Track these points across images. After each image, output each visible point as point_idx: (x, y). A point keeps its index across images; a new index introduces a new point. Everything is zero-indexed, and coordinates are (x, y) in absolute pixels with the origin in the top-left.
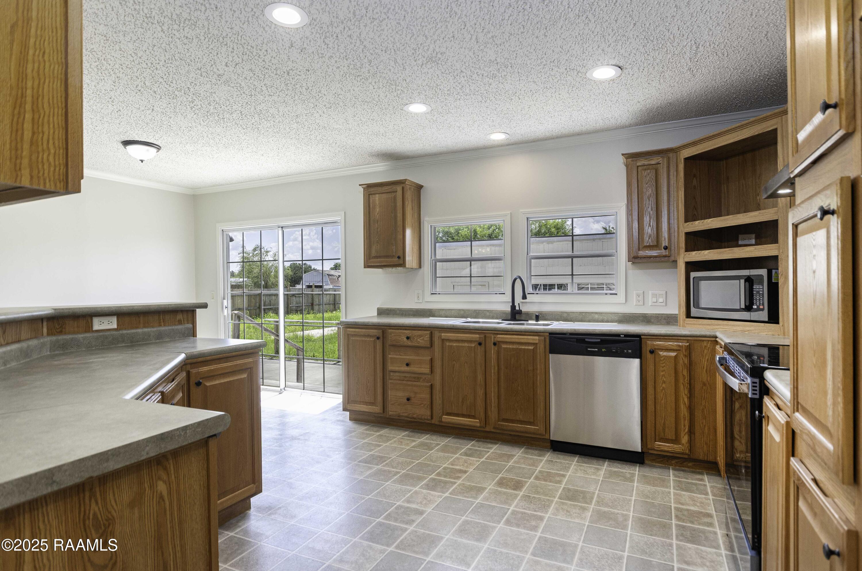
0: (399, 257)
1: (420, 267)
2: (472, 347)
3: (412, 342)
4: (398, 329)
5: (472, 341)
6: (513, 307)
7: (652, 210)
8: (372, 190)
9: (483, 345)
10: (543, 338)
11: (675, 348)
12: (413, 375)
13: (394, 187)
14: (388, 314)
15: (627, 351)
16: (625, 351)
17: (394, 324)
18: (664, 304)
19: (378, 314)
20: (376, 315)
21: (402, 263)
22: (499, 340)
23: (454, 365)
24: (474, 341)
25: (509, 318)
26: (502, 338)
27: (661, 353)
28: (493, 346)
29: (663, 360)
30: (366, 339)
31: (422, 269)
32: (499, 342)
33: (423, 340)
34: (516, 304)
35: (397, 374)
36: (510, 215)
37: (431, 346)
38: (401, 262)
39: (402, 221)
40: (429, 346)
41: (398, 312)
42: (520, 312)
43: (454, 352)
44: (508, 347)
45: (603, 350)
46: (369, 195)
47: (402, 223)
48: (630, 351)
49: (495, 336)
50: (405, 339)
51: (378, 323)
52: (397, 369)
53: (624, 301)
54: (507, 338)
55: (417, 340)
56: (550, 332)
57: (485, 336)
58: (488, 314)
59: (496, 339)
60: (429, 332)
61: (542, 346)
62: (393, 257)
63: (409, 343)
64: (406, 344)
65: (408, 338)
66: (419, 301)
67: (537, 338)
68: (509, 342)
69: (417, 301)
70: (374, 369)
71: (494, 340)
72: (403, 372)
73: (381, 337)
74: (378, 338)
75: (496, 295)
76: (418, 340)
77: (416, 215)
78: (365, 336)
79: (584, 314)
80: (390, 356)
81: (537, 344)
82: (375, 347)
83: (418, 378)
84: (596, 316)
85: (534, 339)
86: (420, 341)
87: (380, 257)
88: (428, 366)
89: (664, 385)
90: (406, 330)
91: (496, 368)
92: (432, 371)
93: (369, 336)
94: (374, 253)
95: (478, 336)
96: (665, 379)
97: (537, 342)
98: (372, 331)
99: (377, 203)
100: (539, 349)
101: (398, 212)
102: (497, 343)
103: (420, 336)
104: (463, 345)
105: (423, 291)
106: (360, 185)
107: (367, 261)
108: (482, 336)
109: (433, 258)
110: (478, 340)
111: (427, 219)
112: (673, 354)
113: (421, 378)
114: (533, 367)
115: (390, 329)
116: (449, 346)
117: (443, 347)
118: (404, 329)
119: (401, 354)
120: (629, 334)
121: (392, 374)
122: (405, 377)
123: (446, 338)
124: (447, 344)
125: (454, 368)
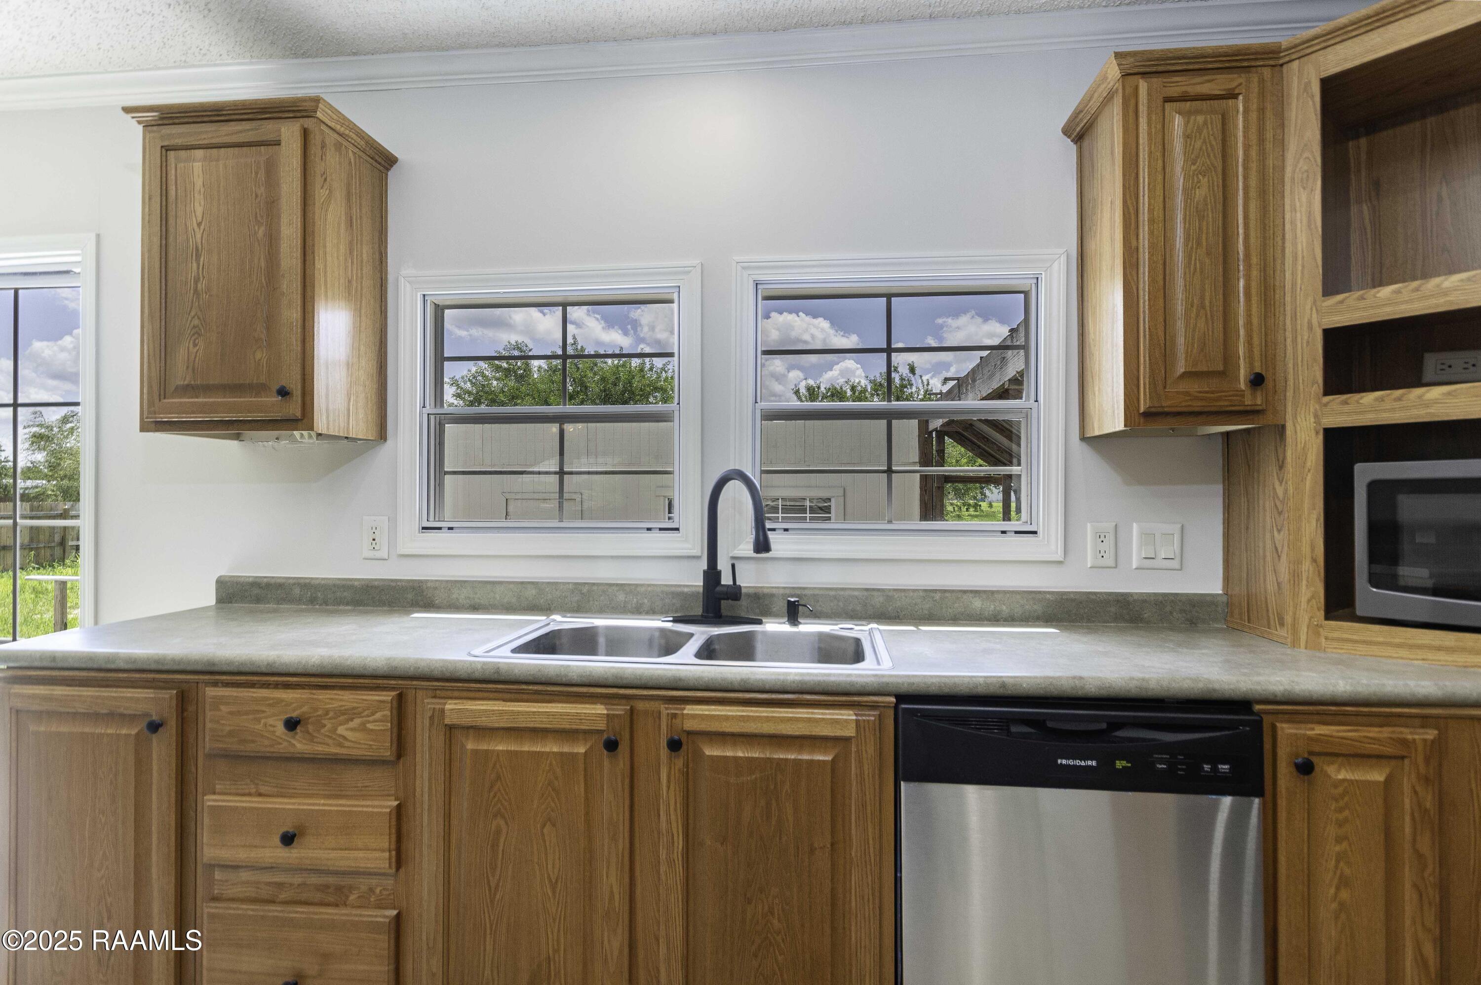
0: (283, 393)
1: (382, 434)
2: (574, 756)
3: (312, 739)
4: (252, 685)
5: (576, 731)
6: (712, 574)
7: (1208, 254)
8: (179, 134)
9: (624, 748)
10: (871, 716)
11: (1389, 750)
12: (314, 880)
13: (267, 130)
14: (258, 600)
15: (1215, 769)
16: (1207, 767)
17: (230, 663)
18: (1175, 564)
19: (220, 600)
20: (211, 600)
21: (299, 414)
22: (689, 725)
23: (498, 832)
24: (586, 732)
25: (698, 611)
26: (703, 717)
27: (1331, 770)
28: (664, 752)
29: (1342, 796)
30: (99, 730)
31: (390, 442)
32: (689, 733)
33: (362, 728)
34: (723, 565)
35: (244, 875)
36: (699, 269)
37: (399, 756)
38: (294, 409)
39: (298, 254)
40: (387, 753)
41: (297, 591)
42: (734, 593)
43: (499, 778)
44: (729, 753)
45: (1119, 764)
46: (166, 149)
47: (297, 262)
48: (1224, 767)
49: (673, 709)
50: (280, 728)
51: (158, 661)
52: (242, 855)
53: (1059, 556)
54: (727, 718)
55: (335, 730)
56: (904, 689)
57: (632, 710)
58: (621, 597)
59: (677, 721)
60: (388, 696)
61: (870, 750)
62: (259, 389)
63: (299, 744)
64: (282, 748)
65: (292, 725)
66: (378, 554)
67: (848, 715)
68: (733, 735)
69: (372, 554)
70: (137, 856)
71: (670, 727)
72: (271, 868)
73: (172, 724)
74: (154, 727)
75: (649, 535)
76: (341, 730)
77: (367, 252)
78: (95, 717)
79: (937, 596)
80: (210, 800)
81: (847, 740)
82: (141, 765)
83: (339, 889)
84: (977, 604)
85: (837, 721)
86: (349, 735)
87: (207, 389)
88: (385, 841)
89: (1344, 895)
90: (287, 686)
91: (680, 843)
92: (400, 860)
93: (113, 716)
94: (180, 375)
95: (600, 709)
96: (1347, 871)
97: (850, 732)
98: (129, 693)
99: (199, 182)
100: (860, 761)
101: (284, 220)
102: (684, 740)
103: (349, 714)
104: (538, 748)
105: (393, 521)
106: (127, 110)
107: (151, 403)
108: (620, 710)
109: (429, 409)
110: (602, 726)
111: (407, 271)
112: (1378, 776)
113: (351, 888)
114: (833, 833)
115: (215, 684)
116: (475, 752)
117: (449, 763)
118: (277, 686)
119: (263, 789)
120: (1215, 696)
121: (218, 875)
122: (280, 885)
123: (465, 721)
124: (470, 746)
125: (495, 846)
